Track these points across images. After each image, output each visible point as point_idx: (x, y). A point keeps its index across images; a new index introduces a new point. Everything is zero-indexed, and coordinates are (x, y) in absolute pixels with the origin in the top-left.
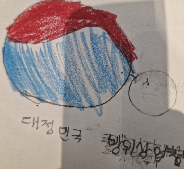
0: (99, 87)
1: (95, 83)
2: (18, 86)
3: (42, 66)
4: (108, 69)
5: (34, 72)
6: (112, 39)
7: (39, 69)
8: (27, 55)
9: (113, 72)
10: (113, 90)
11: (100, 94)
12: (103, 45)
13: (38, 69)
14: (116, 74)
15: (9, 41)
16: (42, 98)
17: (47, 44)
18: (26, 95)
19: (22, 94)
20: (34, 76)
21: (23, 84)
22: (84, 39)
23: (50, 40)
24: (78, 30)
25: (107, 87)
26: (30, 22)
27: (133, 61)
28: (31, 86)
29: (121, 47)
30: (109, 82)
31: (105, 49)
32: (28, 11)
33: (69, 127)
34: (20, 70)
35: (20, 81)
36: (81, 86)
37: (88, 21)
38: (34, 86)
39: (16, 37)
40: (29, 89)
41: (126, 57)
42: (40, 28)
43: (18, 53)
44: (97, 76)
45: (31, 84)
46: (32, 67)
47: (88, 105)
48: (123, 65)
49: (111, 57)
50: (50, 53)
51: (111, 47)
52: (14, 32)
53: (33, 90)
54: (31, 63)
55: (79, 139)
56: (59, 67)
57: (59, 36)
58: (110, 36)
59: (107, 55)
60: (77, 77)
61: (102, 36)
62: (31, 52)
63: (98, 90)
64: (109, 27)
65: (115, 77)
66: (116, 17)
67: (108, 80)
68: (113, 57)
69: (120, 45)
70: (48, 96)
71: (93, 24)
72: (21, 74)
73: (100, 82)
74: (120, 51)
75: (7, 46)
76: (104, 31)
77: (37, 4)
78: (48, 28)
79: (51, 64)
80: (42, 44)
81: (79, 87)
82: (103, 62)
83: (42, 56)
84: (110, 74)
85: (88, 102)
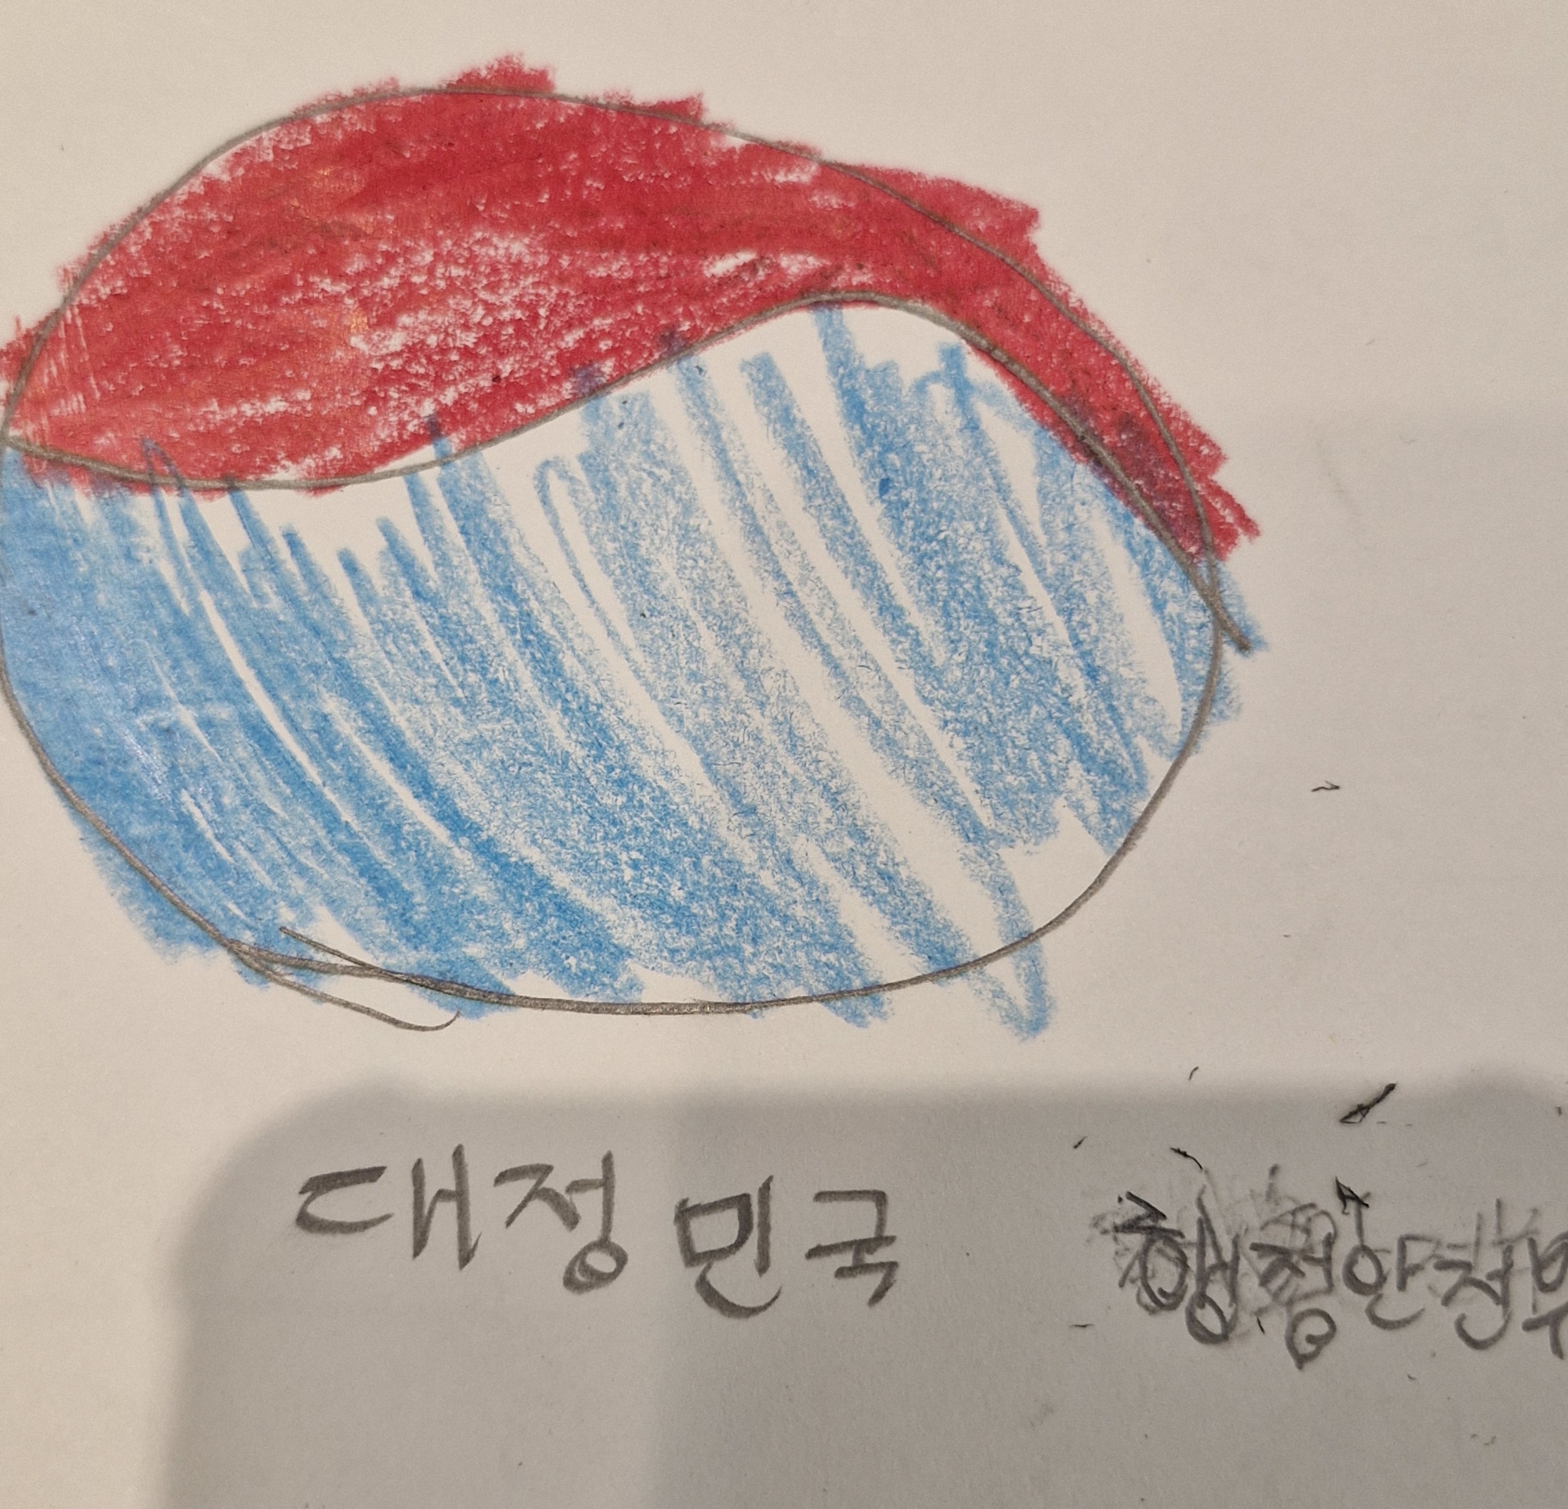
0: (984, 792)
1: (942, 766)
2: (198, 893)
3: (433, 681)
4: (1037, 641)
5: (356, 740)
6: (1025, 392)
7: (400, 715)
8: (261, 597)
9: (1083, 655)
10: (1104, 809)
12: (960, 452)
13: (393, 708)
14: (1111, 668)
15: (33, 477)
16: (466, 974)
17: (442, 483)
18: (302, 965)
19: (255, 963)
20: (355, 780)
21: (254, 866)
22: (787, 410)
23: (471, 446)
24: (713, 337)
25: (1054, 784)
26: (242, 288)
27: (1222, 557)
28: (340, 875)
29: (1113, 450)
30: (1064, 745)
31: (979, 478)
33: (765, 1190)
34: (198, 747)
35: (219, 848)
36: (828, 812)
37: (795, 264)
38: (368, 870)
39: (105, 441)
40: (322, 911)
41: (1162, 525)
42: (356, 341)
43: (162, 588)
44: (947, 705)
45: (344, 860)
46: (332, 705)
47: (919, 965)
48: (1152, 590)
49: (1043, 540)
50: (486, 556)
51: (1032, 462)
52: (83, 389)
53: (368, 910)
54: (316, 669)
56: (590, 670)
57: (545, 401)
58: (1004, 369)
59: (1006, 530)
60: (770, 736)
61: (936, 377)
62: (291, 566)
63: (977, 827)
64: (988, 303)
65: (1106, 694)
66: (1029, 217)
67: (1050, 727)
69: (1099, 439)
70: (521, 943)
71: (840, 281)
73: (985, 758)
74: (1110, 488)
76: (951, 338)
77: (286, 122)
78: (432, 340)
79: (511, 652)
80: (399, 481)
81: (803, 826)
82: (988, 587)
83: (417, 594)
84: (1061, 674)
85: (906, 934)
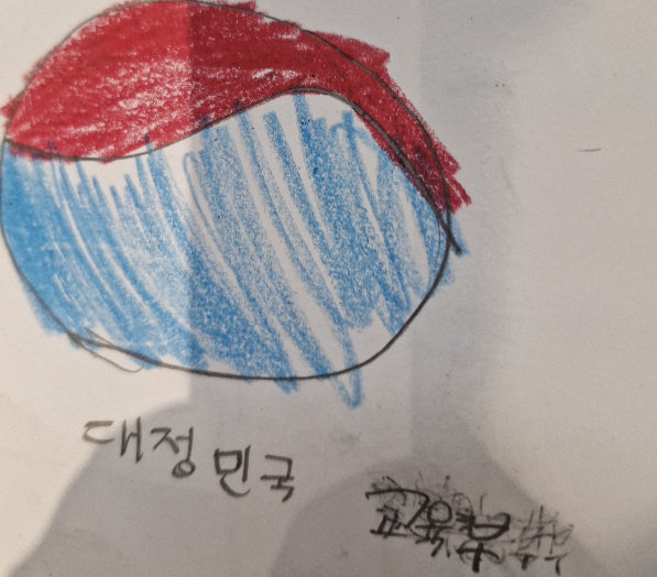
0: (344, 304)
1: (328, 291)
2: (59, 312)
3: (139, 239)
4: (371, 241)
5: (112, 260)
6: (376, 135)
7: (127, 252)
8: (83, 203)
9: (389, 250)
10: (392, 316)
11: (350, 330)
12: (347, 158)
13: (124, 249)
14: (401, 256)
15: (13, 154)
16: (145, 353)
17: (148, 161)
18: (90, 342)
19: (76, 339)
20: (111, 276)
21: (77, 303)
22: (280, 136)
23: (160, 146)
24: (253, 104)
25: (371, 304)
26: (84, 82)
27: (453, 211)
28: (105, 311)
29: (411, 161)
30: (378, 287)
31: (354, 170)
32: (69, 43)
33: (247, 450)
34: (61, 258)
35: (66, 296)
36: (282, 304)
37: (288, 75)
38: (114, 310)
39: (36, 141)
40: (98, 323)
41: (429, 196)
42: (121, 103)
43: (51, 198)
44: (332, 265)
45: (106, 305)
46: (104, 246)
47: (310, 371)
48: (421, 224)
49: (377, 198)
50: (161, 191)
51: (376, 165)
52: (30, 121)
53: (113, 324)
54: (99, 232)
55: (287, 487)
56: (197, 238)
57: (188, 129)
58: (368, 123)
59: (363, 193)
60: (263, 271)
61: (340, 125)
62: (94, 192)
63: (339, 318)
64: (365, 94)
65: (398, 268)
66: (385, 56)
67: (373, 279)
68: (386, 198)
69: (405, 156)
70: (165, 343)
71: (306, 82)
72: (65, 269)
73: (345, 289)
74: (408, 177)
75: (9, 172)
76: (348, 108)
77: (99, 16)
78: (148, 104)
79: (168, 229)
80: (133, 160)
81: (272, 309)
82: (353, 217)
83: (137, 205)
84: (380, 256)
85: (308, 358)
